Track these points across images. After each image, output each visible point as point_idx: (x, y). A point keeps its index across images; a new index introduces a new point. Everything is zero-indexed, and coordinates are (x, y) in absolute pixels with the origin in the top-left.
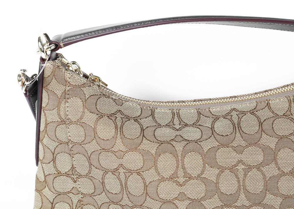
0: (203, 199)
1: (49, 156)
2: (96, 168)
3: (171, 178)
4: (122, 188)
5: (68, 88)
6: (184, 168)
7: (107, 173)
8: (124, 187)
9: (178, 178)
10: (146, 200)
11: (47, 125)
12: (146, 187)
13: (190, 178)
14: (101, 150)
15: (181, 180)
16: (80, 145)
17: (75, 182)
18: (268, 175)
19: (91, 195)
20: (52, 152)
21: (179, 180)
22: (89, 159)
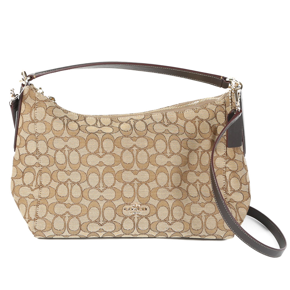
0: (113, 165)
1: (23, 143)
2: (51, 149)
3: (95, 153)
4: (66, 161)
5: (37, 102)
6: (102, 148)
7: (58, 151)
8: (67, 159)
9: (99, 153)
10: (80, 166)
11: (23, 123)
12: (80, 158)
13: (106, 153)
14: (55, 137)
15: (101, 154)
16: (43, 135)
17: (38, 159)
18: (150, 154)
19: (47, 167)
20: (25, 140)
21: (99, 154)
22: (47, 143)
